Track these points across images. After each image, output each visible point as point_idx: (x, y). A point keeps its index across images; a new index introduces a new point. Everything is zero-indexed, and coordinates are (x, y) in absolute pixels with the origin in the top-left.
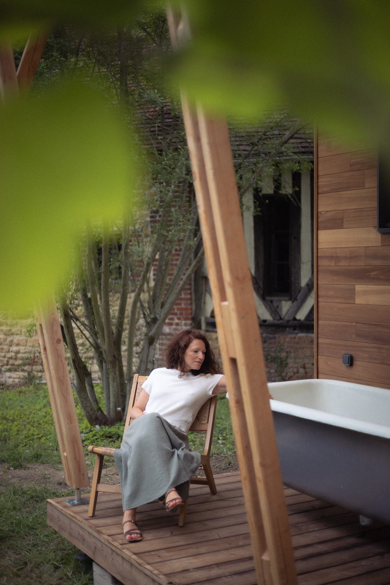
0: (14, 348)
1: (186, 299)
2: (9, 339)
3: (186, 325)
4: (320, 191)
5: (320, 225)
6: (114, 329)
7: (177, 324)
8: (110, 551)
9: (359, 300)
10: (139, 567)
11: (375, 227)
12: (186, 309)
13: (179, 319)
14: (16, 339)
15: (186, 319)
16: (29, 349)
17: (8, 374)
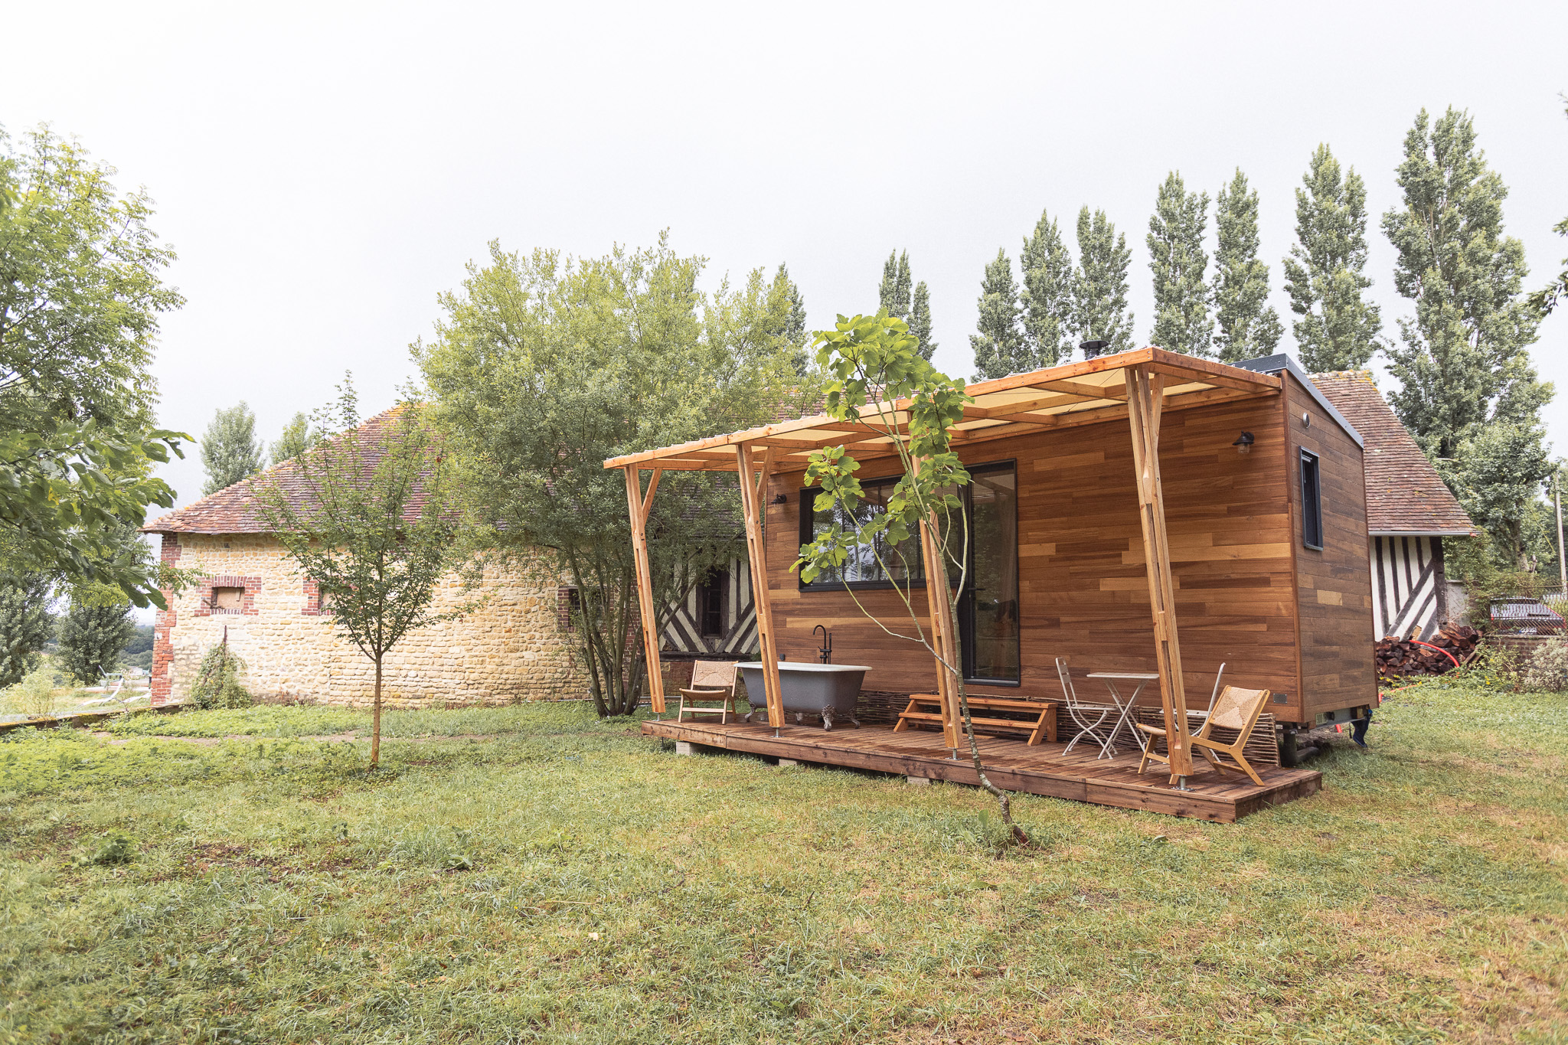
0: (505, 676)
2: (500, 668)
11: (797, 589)
14: (506, 668)
16: (517, 676)
17: (497, 697)
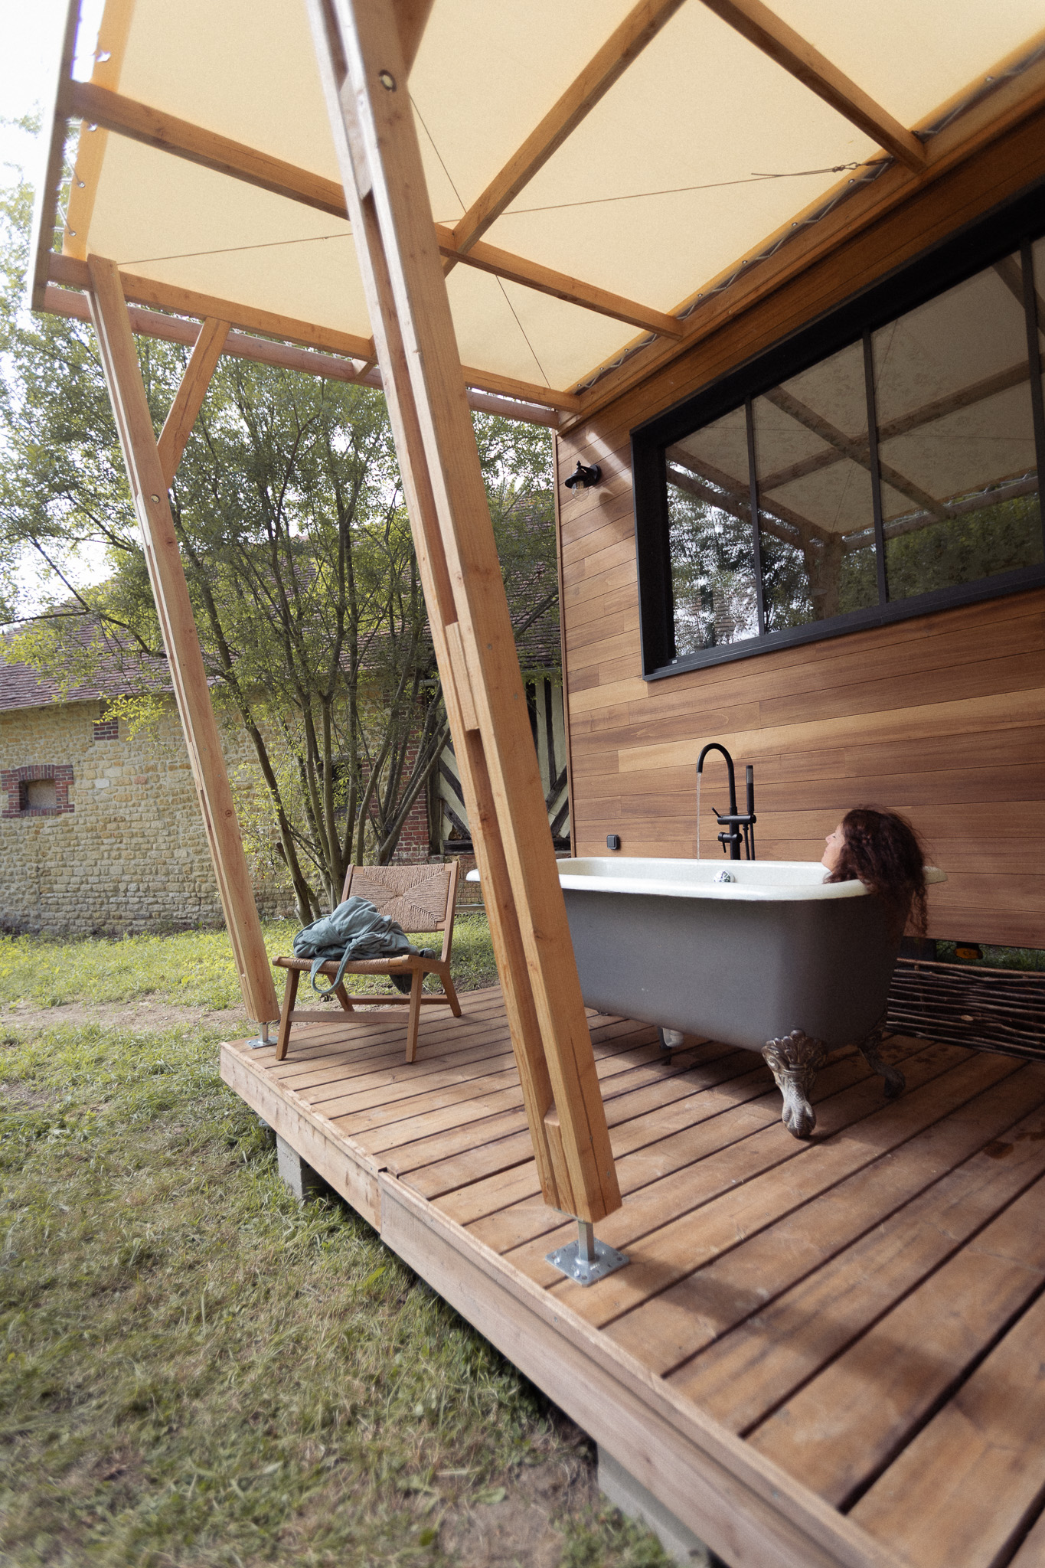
1: (423, 823)
3: (423, 849)
4: (568, 647)
5: (570, 688)
6: (342, 847)
7: (415, 849)
8: (296, 1117)
9: (622, 768)
10: (336, 1142)
11: (639, 676)
12: (424, 833)
13: (416, 843)
15: (424, 843)
